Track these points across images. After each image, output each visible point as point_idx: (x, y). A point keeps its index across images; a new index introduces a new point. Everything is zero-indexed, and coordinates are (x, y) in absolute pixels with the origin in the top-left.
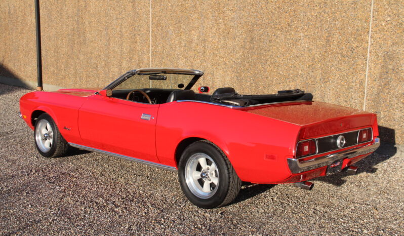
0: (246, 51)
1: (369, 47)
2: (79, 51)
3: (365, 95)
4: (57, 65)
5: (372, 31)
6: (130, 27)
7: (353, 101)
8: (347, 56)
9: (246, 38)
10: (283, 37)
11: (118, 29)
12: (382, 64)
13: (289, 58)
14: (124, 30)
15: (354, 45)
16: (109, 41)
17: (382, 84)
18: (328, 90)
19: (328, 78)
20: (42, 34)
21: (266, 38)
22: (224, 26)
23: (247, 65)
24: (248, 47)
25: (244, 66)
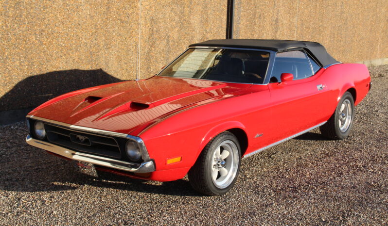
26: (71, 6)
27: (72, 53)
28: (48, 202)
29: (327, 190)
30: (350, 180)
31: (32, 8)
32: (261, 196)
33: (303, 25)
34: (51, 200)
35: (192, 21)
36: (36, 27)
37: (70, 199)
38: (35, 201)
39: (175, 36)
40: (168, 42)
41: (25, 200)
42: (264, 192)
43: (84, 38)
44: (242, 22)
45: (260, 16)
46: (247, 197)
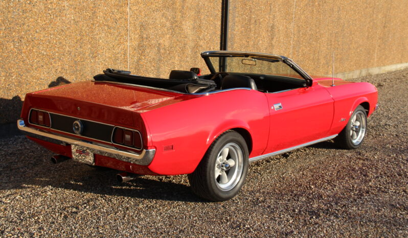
8: (112, 28)
15: (118, 17)
26: (53, 10)
27: (55, 61)
28: (37, 235)
29: (350, 215)
30: (373, 202)
31: (9, 12)
32: (279, 223)
33: (299, 31)
34: (40, 232)
35: (184, 27)
36: (14, 34)
37: (63, 231)
38: (22, 233)
39: (167, 44)
40: (159, 50)
41: (9, 232)
42: (281, 218)
43: (67, 45)
44: (237, 29)
45: (255, 21)
46: (263, 225)
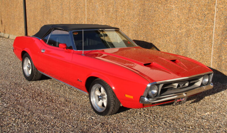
0: (141, 17)
1: (215, 14)
2: (47, 18)
3: (213, 45)
4: (35, 27)
5: (217, 3)
6: (74, 3)
7: (205, 49)
8: (201, 20)
9: (140, 9)
10: (162, 8)
11: (68, 5)
12: (224, 25)
13: (166, 21)
14: (71, 6)
15: (206, 13)
16: (63, 11)
17: (224, 38)
18: (190, 42)
19: (190, 34)
20: (27, 8)
21: (152, 9)
22: (128, 2)
23: (141, 26)
24: (141, 15)
25: (140, 27)
